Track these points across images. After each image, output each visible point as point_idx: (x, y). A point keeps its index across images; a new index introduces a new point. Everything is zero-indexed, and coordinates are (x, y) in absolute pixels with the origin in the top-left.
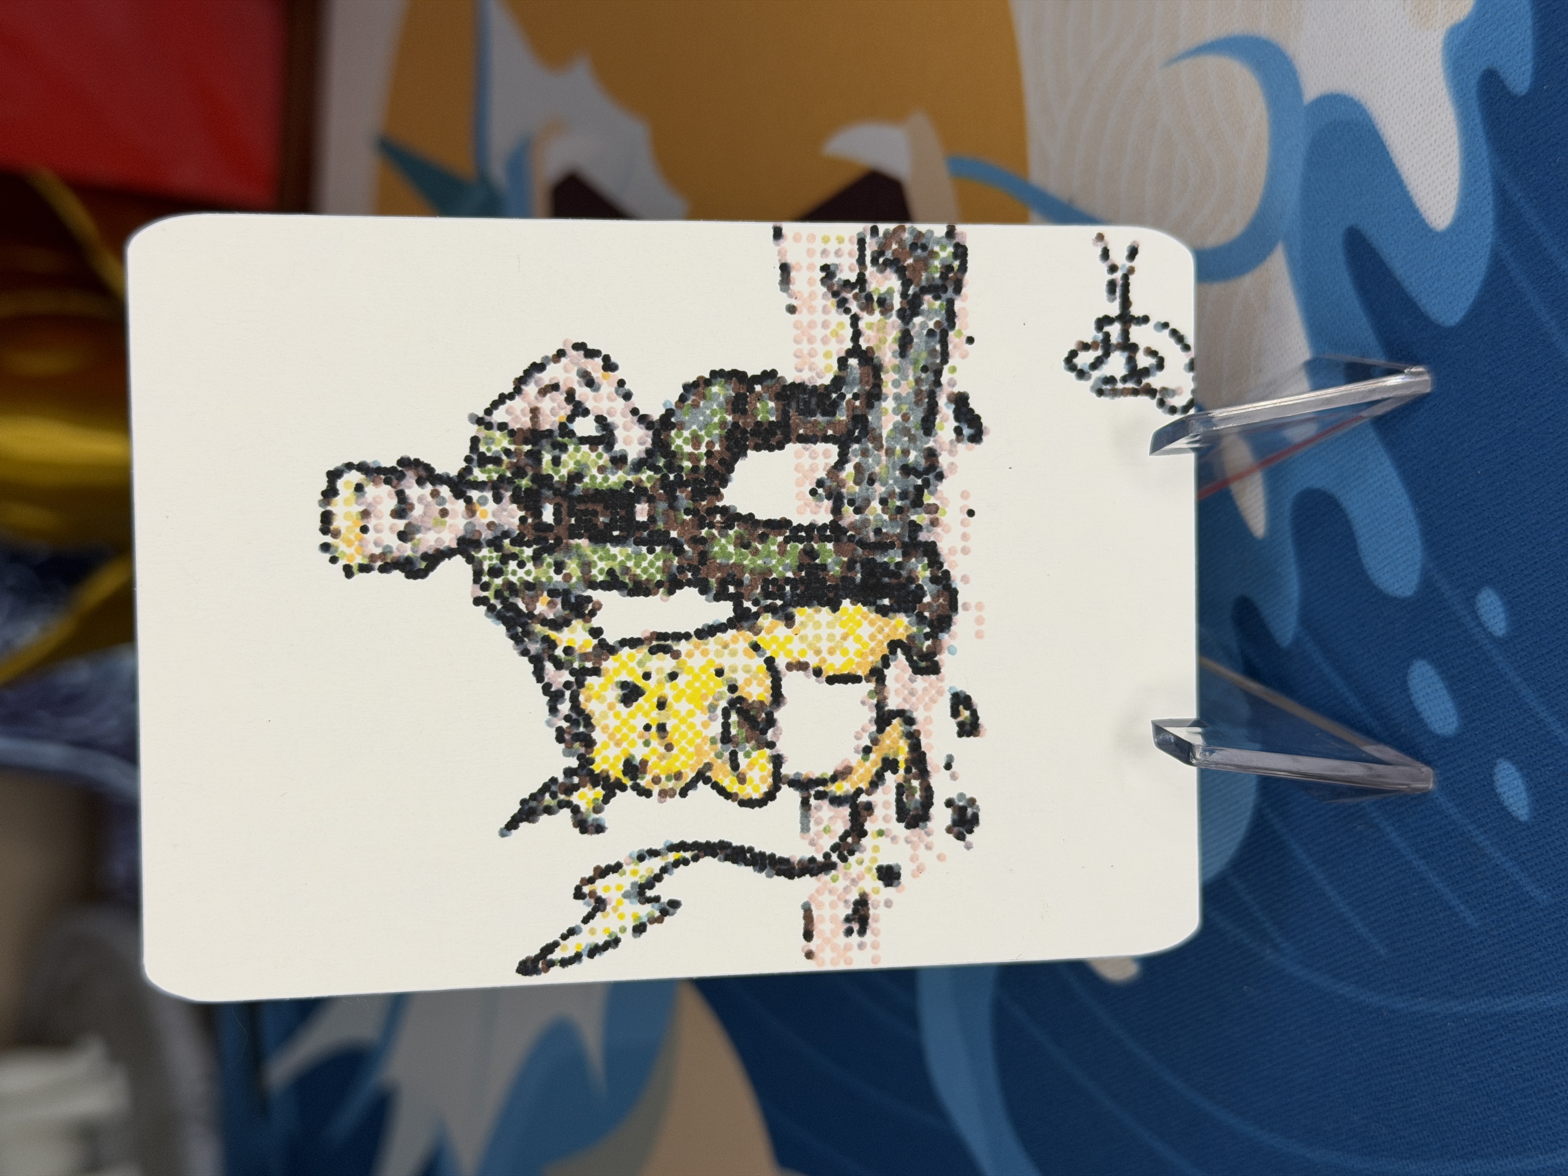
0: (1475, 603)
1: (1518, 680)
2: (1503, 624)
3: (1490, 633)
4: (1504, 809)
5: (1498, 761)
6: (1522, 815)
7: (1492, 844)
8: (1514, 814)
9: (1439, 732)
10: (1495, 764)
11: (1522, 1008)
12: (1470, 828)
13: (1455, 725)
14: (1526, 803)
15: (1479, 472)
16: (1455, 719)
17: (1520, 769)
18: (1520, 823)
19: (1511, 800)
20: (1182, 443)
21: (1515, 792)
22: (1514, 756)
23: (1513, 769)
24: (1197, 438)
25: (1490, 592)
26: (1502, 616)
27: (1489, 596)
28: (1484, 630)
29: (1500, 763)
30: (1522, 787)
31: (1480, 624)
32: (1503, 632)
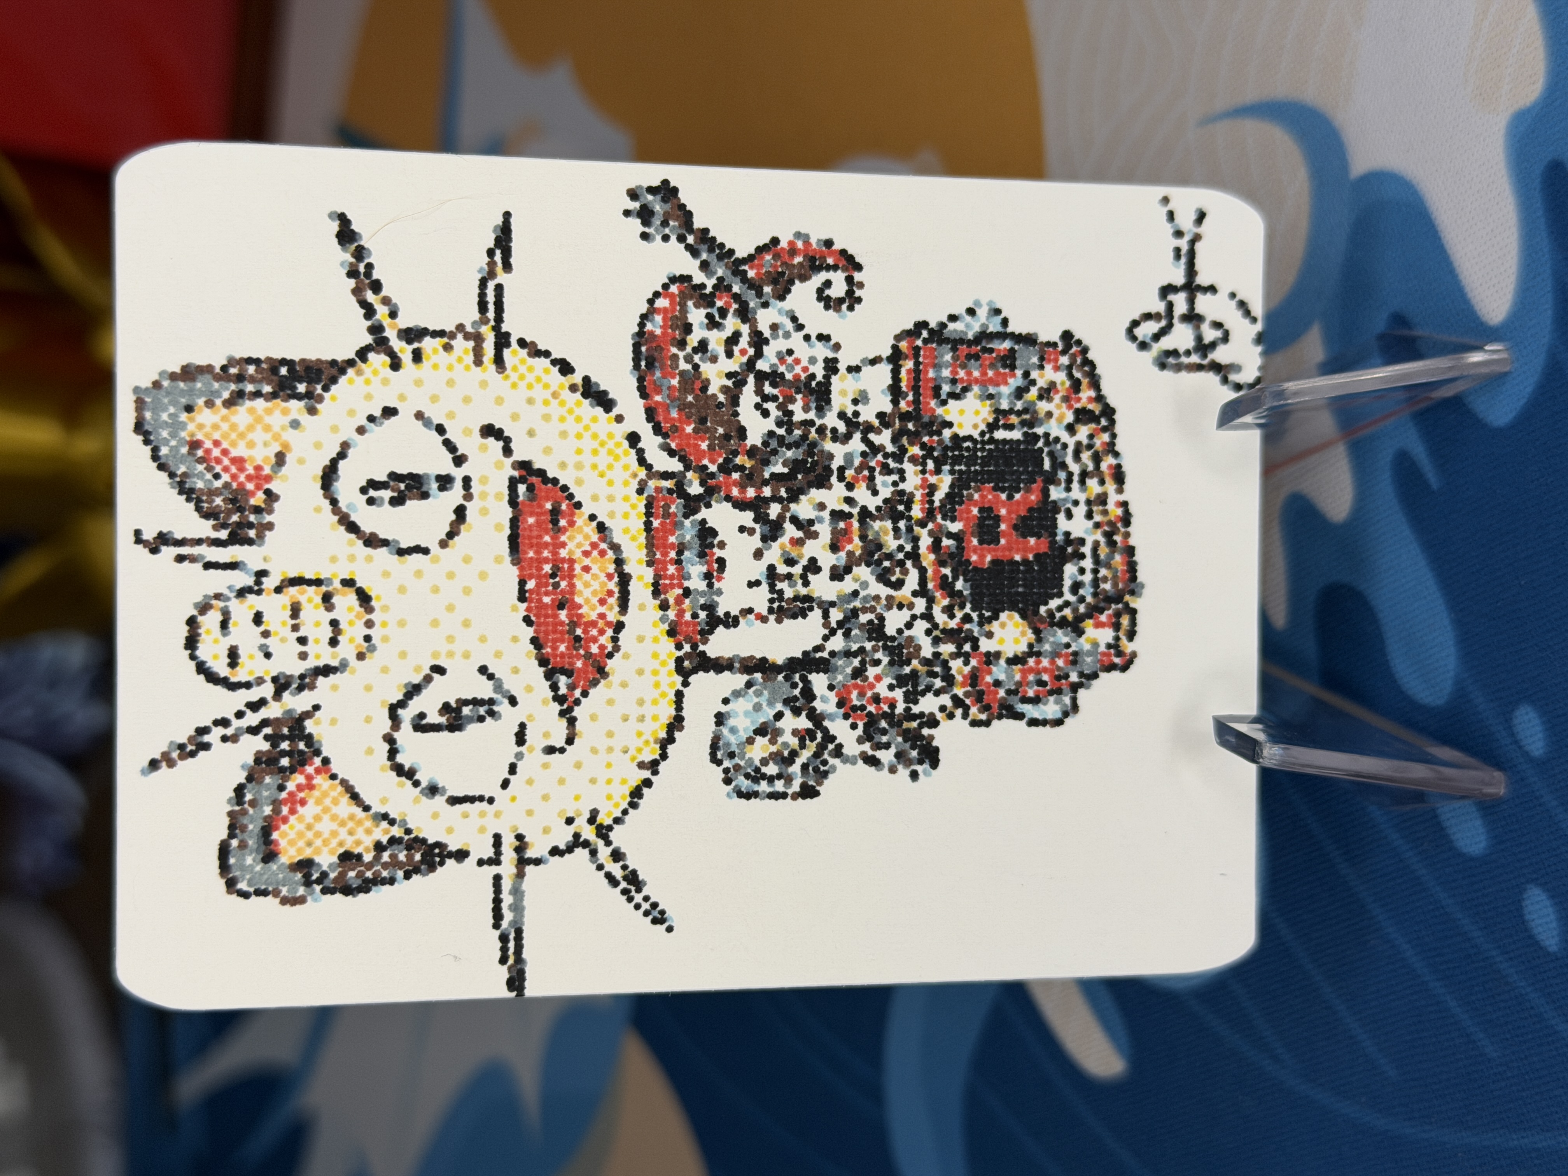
0: (1511, 719)
1: (1555, 803)
2: (1540, 744)
3: (1527, 752)
4: (1531, 937)
5: (1528, 886)
6: (1550, 945)
7: (1516, 972)
8: (1542, 943)
9: (1465, 850)
10: (1525, 890)
11: (1540, 1146)
12: (1494, 953)
13: (1483, 845)
14: (1555, 933)
15: (1523, 583)
16: (1483, 837)
17: (1552, 897)
18: (1549, 954)
19: (1540, 929)
20: (1248, 419)
21: (1544, 920)
22: (1546, 883)
23: (1543, 897)
24: (1264, 414)
25: (1529, 709)
26: (1540, 735)
27: (1527, 713)
28: (1520, 747)
29: (1531, 889)
30: (1552, 917)
31: (1516, 742)
32: (1541, 751)
